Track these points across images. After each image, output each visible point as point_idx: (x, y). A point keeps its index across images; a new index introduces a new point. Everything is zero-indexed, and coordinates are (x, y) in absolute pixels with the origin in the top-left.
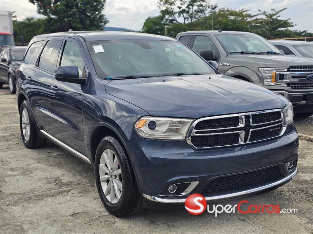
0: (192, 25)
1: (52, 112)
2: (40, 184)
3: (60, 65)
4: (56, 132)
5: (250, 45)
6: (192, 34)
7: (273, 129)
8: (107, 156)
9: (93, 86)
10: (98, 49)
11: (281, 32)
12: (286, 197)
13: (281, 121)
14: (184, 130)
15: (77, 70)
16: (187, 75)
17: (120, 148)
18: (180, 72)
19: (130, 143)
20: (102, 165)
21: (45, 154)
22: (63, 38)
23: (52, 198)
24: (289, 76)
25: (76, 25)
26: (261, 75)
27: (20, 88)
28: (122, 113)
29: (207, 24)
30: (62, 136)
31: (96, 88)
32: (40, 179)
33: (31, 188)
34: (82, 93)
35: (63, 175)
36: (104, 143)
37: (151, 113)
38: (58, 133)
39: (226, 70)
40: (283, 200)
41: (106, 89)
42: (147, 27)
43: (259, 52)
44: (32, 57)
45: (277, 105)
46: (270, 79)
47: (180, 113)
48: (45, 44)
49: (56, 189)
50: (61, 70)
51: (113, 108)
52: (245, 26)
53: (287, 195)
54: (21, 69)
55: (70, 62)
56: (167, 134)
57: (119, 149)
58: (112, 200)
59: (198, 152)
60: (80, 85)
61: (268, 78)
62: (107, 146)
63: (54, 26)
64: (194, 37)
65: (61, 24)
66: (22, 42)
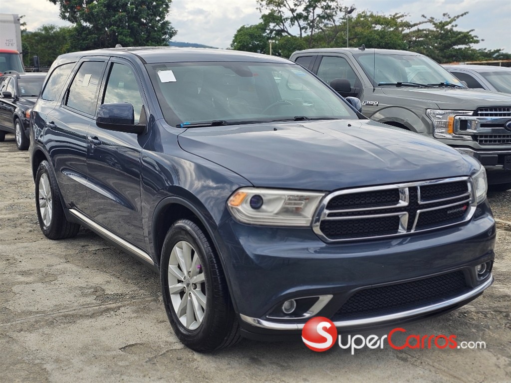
0: (312, 39)
1: (89, 180)
2: (70, 297)
3: (103, 102)
4: (95, 212)
5: (410, 73)
6: (316, 54)
7: (455, 211)
8: (180, 253)
9: (158, 136)
10: (166, 76)
11: (458, 51)
12: (474, 322)
13: (468, 197)
14: (310, 211)
15: (131, 110)
16: (311, 119)
17: (203, 239)
18: (299, 115)
19: (220, 231)
20: (172, 267)
21: (77, 248)
22: (108, 58)
23: (90, 320)
24: (477, 124)
25: (124, 38)
26: (430, 122)
27: (36, 140)
28: (205, 182)
29: (338, 37)
30: (105, 218)
31: (162, 141)
32: (71, 290)
33: (55, 303)
34: (140, 149)
35: (108, 282)
36: (177, 230)
37: (256, 183)
38: (98, 215)
39: (372, 112)
40: (469, 327)
41: (179, 142)
42: (239, 42)
43: (426, 84)
44: (55, 90)
45: (460, 171)
46: (444, 127)
47: (302, 183)
48: (77, 67)
49: (96, 306)
50: (106, 111)
51: (191, 174)
52: (400, 41)
53: (475, 318)
54: (37, 109)
55: (116, 98)
56: (280, 217)
57: (201, 241)
58: (189, 323)
59: (332, 247)
60: (136, 135)
61: (441, 127)
62: (181, 236)
63: (88, 40)
64: (319, 58)
65: (99, 37)
66: (36, 65)
